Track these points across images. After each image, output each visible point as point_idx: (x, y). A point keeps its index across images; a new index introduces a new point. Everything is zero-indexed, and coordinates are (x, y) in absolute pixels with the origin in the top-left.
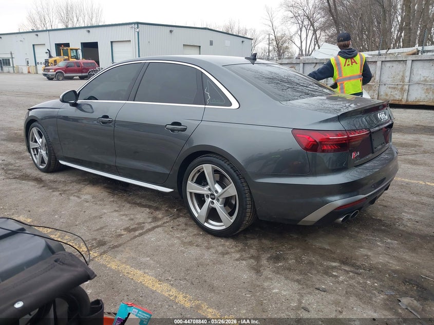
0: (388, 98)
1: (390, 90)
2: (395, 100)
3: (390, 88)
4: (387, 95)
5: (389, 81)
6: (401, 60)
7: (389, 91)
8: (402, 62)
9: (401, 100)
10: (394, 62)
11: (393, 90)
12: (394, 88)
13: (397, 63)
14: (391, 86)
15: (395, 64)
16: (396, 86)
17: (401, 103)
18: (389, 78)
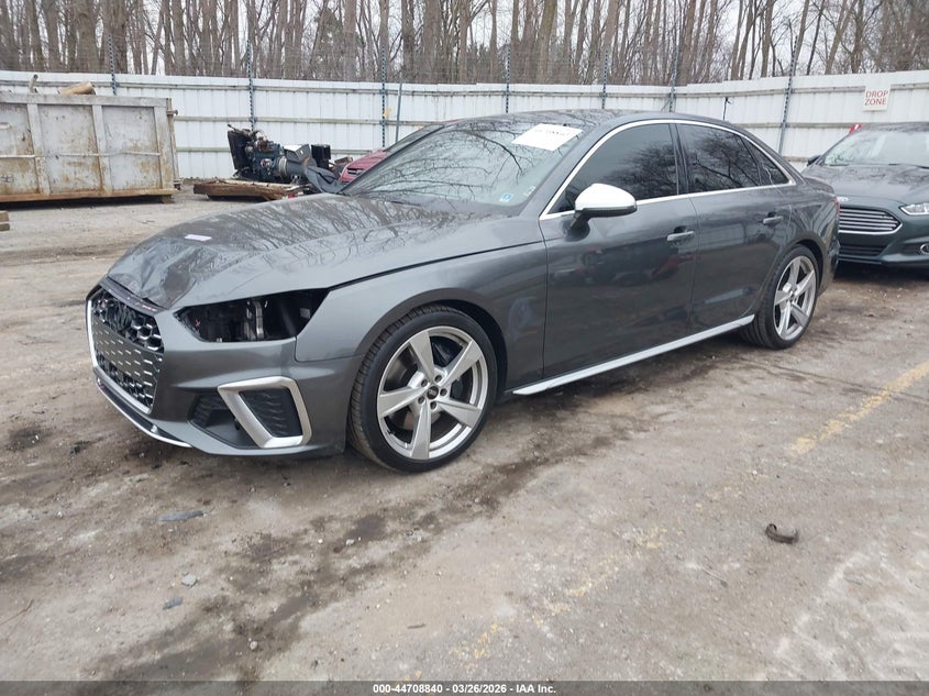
0: (71, 186)
1: (72, 169)
2: (88, 190)
3: (69, 164)
4: (67, 179)
5: (65, 149)
6: (79, 105)
7: (70, 171)
8: (81, 109)
9: (101, 189)
10: (65, 109)
11: (77, 169)
12: (80, 164)
13: (70, 109)
14: (72, 160)
15: (67, 112)
16: (82, 161)
17: (104, 195)
18: (61, 142)
